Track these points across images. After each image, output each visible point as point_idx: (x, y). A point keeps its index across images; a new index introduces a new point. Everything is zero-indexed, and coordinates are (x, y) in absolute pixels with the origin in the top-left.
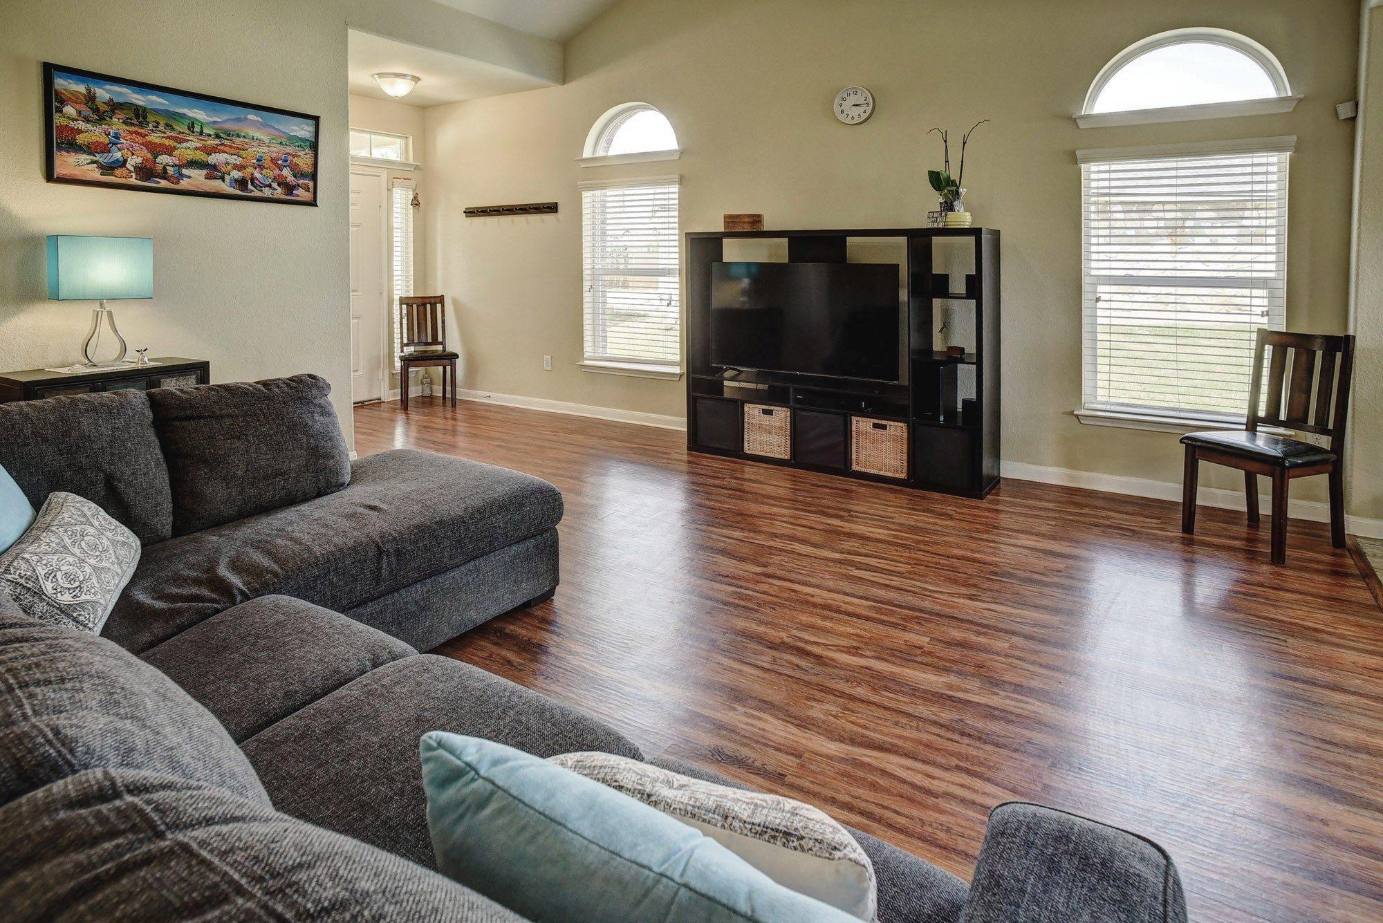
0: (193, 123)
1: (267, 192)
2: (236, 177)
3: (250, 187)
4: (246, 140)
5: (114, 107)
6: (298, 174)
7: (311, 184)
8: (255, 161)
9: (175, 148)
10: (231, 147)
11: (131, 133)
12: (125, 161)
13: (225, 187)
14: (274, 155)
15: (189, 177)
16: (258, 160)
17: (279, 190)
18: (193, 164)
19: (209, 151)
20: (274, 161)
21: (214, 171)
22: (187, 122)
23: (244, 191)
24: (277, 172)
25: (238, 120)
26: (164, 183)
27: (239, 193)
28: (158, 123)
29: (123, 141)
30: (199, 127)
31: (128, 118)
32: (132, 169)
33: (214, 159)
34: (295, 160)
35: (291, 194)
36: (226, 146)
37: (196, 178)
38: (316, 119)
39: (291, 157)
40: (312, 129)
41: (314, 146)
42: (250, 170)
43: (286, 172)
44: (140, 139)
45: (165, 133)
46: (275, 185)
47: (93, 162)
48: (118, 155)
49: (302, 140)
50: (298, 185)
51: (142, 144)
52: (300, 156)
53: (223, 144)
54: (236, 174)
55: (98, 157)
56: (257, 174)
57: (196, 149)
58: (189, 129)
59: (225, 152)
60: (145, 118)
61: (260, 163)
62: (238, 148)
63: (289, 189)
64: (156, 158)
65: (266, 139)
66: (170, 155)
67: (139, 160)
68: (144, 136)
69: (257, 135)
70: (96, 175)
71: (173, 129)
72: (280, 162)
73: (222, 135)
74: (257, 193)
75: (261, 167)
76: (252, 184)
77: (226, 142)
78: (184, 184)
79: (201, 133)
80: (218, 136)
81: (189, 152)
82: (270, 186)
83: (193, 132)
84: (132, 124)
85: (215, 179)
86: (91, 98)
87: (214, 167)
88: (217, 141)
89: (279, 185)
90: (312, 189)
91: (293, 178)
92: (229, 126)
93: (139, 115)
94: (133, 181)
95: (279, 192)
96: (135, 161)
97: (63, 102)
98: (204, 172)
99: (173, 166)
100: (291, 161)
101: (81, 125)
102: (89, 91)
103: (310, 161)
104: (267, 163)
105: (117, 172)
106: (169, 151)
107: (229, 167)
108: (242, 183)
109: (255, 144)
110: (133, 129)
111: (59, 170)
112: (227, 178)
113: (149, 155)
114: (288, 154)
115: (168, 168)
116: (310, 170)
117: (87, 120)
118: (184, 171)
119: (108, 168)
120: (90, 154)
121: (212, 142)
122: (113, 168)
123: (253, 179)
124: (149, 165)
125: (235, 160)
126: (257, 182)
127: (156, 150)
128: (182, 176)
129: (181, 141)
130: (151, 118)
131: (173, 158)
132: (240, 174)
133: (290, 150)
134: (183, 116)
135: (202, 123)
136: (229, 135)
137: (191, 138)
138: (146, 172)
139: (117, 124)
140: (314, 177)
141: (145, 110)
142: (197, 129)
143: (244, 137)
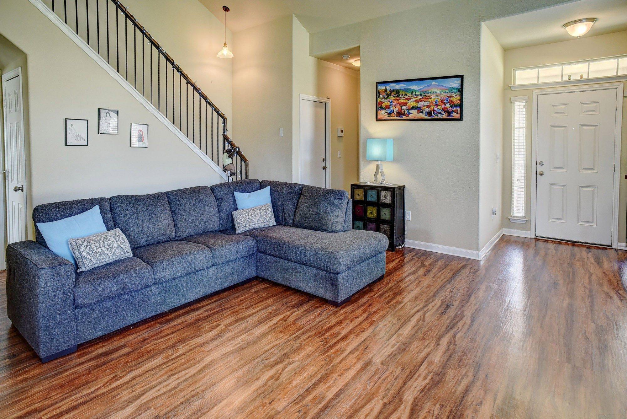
0: (413, 91)
1: (440, 116)
2: (428, 111)
3: (433, 115)
4: (431, 94)
5: (391, 91)
6: (453, 105)
7: (459, 110)
8: (434, 103)
9: (407, 103)
10: (426, 98)
11: (395, 100)
12: (394, 110)
13: (423, 116)
14: (442, 99)
15: (412, 113)
16: (436, 102)
17: (445, 115)
18: (413, 108)
19: (418, 101)
20: (442, 101)
21: (420, 110)
22: (411, 92)
23: (431, 117)
24: (444, 106)
25: (429, 86)
26: (404, 117)
27: (429, 118)
28: (402, 94)
29: (393, 103)
30: (415, 93)
31: (394, 95)
32: (395, 113)
33: (419, 105)
34: (452, 99)
35: (449, 115)
36: (424, 98)
37: (414, 114)
38: (462, 77)
39: (449, 98)
40: (459, 82)
41: (461, 91)
42: (433, 107)
43: (448, 106)
44: (397, 102)
45: (404, 98)
46: (443, 112)
47: (386, 113)
48: (392, 109)
49: (454, 89)
50: (453, 111)
51: (398, 103)
52: (453, 97)
53: (423, 98)
54: (428, 110)
55: (387, 111)
56: (436, 109)
57: (414, 101)
58: (412, 94)
59: (423, 101)
60: (399, 93)
61: (437, 103)
62: (428, 98)
63: (449, 113)
64: (402, 108)
65: (439, 91)
66: (406, 106)
67: (397, 109)
68: (398, 100)
69: (435, 91)
70: (386, 117)
71: (407, 95)
72: (445, 101)
73: (422, 94)
74: (436, 117)
75: (437, 105)
76: (434, 113)
77: (424, 97)
78: (410, 117)
79: (416, 94)
80: (421, 95)
81: (412, 103)
82: (441, 113)
83: (413, 95)
84: (396, 97)
85: (420, 113)
86: (386, 90)
87: (420, 108)
88: (421, 97)
89: (444, 112)
90: (459, 112)
91: (450, 108)
92: (425, 89)
93: (398, 92)
94: (396, 118)
95: (445, 116)
96: (396, 110)
97: (380, 94)
98: (417, 110)
99: (406, 110)
100: (450, 100)
101: (384, 100)
102: (386, 88)
103: (459, 98)
104: (439, 102)
105: (392, 115)
106: (405, 104)
107: (425, 107)
108: (429, 114)
109: (435, 95)
110: (396, 98)
111: (379, 117)
112: (424, 112)
113: (400, 107)
114: (449, 97)
115: (405, 111)
116: (459, 103)
117: (385, 98)
118: (410, 111)
119: (389, 114)
120: (385, 110)
121: (419, 98)
122: (390, 114)
123: (434, 111)
124: (400, 111)
125: (427, 103)
126: (435, 112)
127: (402, 104)
128: (409, 113)
129: (409, 99)
130: (401, 93)
131: (407, 107)
132: (429, 109)
133: (449, 95)
134: (410, 89)
135: (416, 91)
136: (425, 94)
137: (412, 98)
138: (399, 114)
139: (392, 98)
140: (461, 106)
141: (399, 90)
142: (414, 94)
143: (431, 93)
